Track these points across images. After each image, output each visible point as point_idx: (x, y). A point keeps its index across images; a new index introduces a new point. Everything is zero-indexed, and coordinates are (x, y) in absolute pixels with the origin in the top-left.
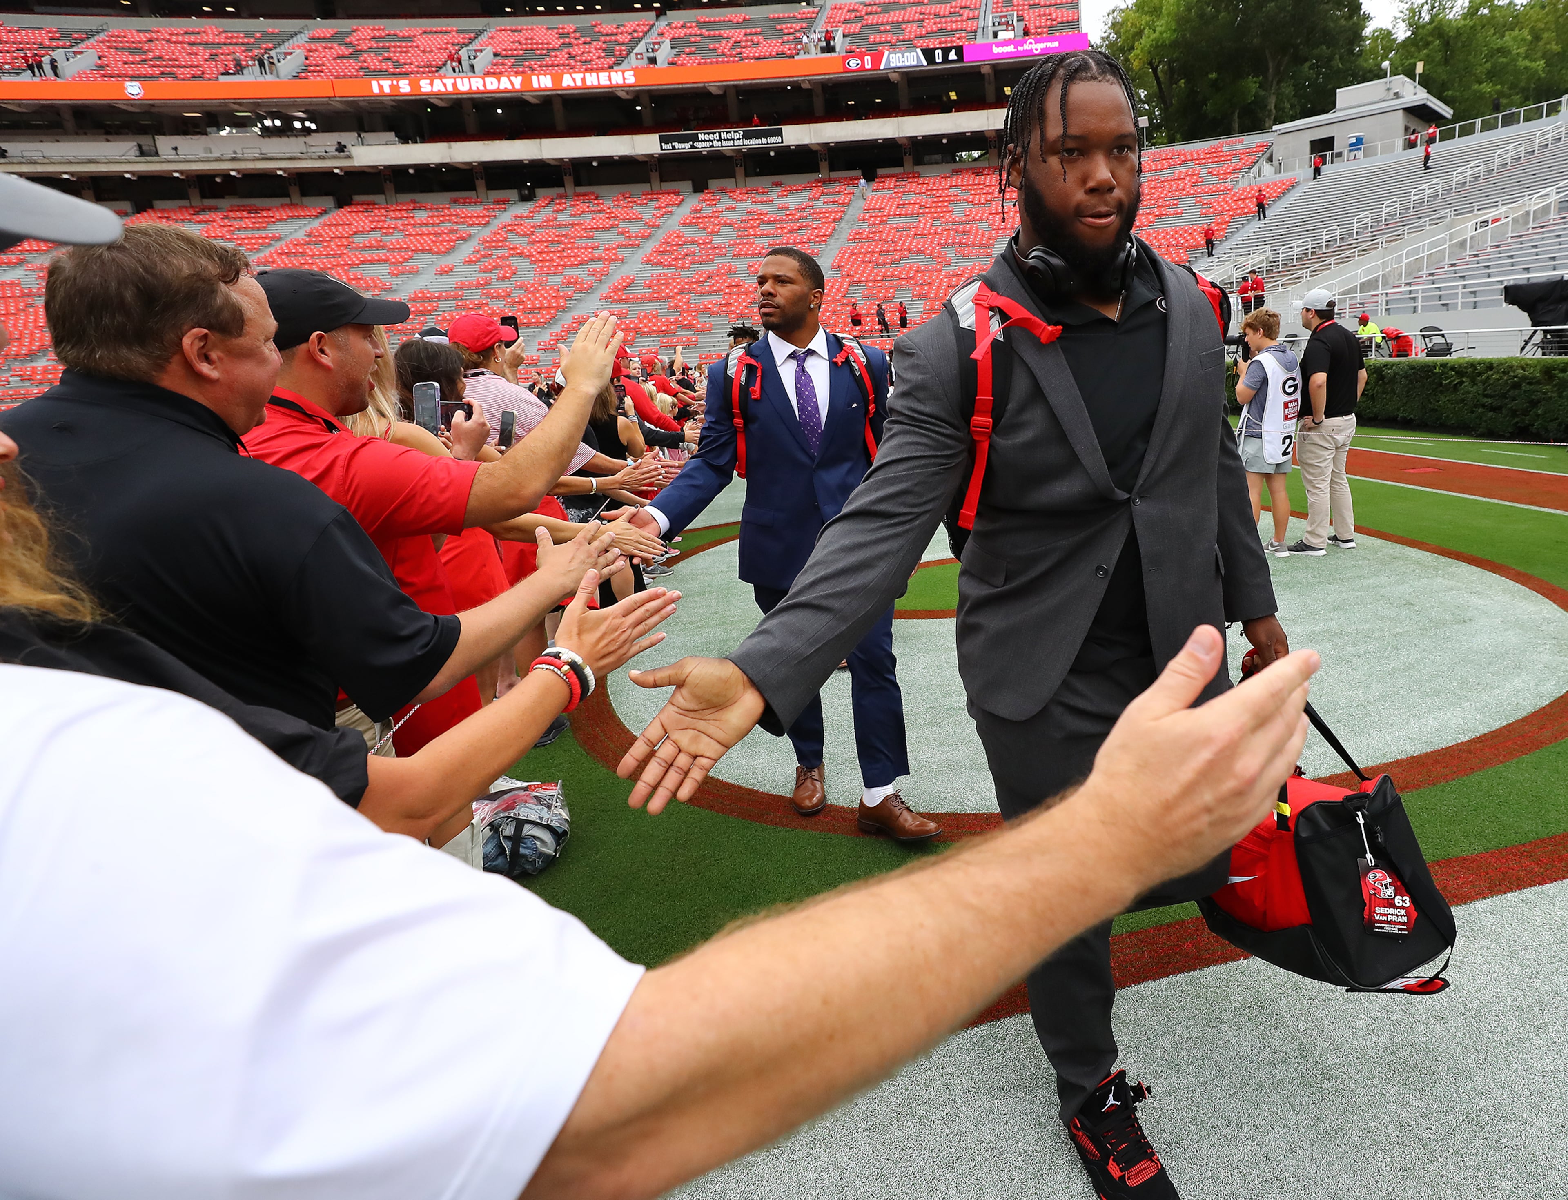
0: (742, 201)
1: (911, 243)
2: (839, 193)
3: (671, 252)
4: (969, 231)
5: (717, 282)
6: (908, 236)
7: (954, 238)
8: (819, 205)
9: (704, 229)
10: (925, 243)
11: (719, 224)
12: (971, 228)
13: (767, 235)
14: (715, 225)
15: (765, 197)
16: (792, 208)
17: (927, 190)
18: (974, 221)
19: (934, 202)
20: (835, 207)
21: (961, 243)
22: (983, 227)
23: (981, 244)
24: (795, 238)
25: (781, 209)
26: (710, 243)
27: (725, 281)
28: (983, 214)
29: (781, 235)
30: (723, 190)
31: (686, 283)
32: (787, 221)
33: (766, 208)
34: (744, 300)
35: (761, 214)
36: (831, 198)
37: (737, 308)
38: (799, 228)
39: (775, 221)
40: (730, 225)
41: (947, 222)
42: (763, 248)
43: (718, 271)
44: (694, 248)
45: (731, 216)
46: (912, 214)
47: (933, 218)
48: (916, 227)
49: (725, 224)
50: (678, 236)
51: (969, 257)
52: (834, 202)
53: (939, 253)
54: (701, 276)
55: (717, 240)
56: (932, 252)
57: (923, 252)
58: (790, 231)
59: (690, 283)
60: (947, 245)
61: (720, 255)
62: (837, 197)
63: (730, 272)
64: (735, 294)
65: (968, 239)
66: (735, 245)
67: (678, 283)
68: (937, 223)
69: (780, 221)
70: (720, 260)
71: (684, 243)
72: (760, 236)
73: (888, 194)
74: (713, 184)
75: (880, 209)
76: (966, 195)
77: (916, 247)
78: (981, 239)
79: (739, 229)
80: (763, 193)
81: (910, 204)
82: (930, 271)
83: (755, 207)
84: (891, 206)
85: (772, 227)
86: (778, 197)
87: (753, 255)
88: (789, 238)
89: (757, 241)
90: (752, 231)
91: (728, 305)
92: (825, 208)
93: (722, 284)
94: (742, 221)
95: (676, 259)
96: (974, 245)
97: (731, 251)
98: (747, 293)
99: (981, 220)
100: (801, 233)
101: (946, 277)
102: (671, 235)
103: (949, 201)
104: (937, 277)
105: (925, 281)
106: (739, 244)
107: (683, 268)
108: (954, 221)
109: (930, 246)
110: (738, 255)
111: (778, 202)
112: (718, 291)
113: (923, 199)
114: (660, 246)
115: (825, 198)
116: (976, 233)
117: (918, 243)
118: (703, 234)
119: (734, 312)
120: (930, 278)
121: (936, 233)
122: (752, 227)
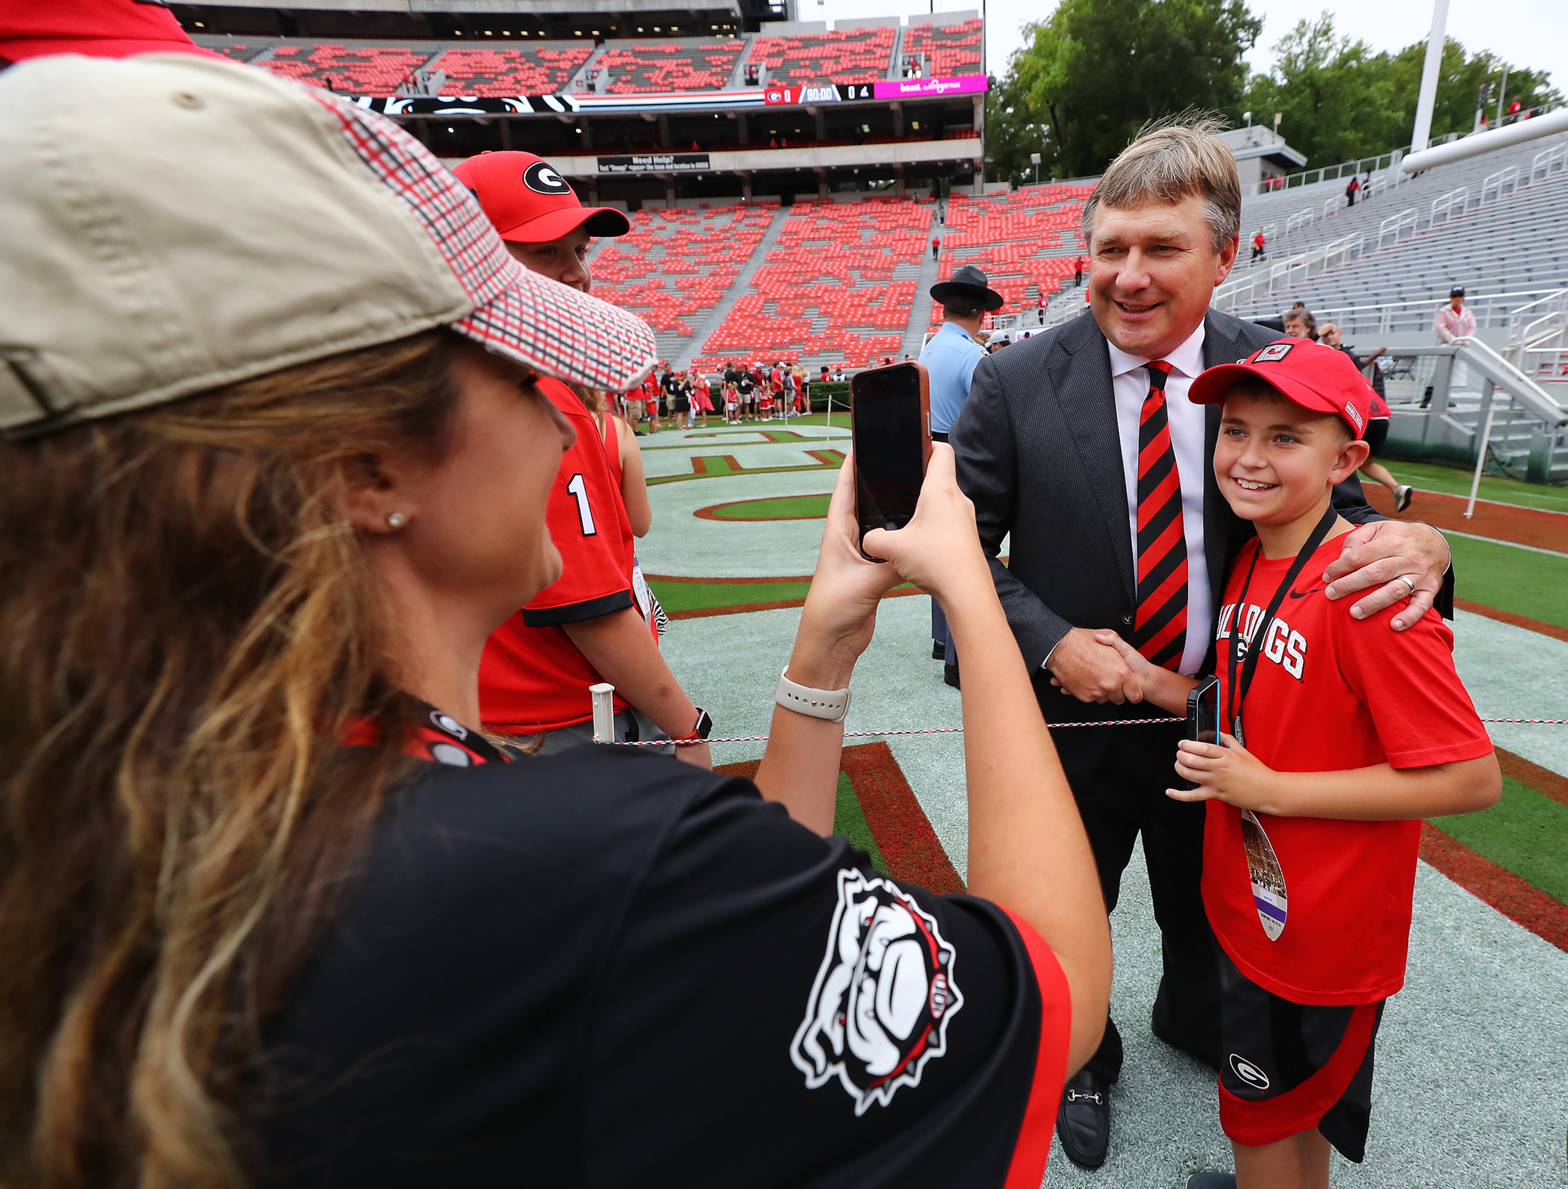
0: (672, 221)
1: (821, 265)
2: (760, 216)
3: (607, 267)
4: (874, 256)
5: (648, 295)
6: (819, 258)
7: (860, 262)
8: (741, 227)
9: (637, 246)
10: (833, 265)
11: (651, 242)
12: (876, 253)
13: (694, 254)
14: (647, 243)
15: (693, 219)
16: (717, 229)
17: (839, 216)
18: (879, 246)
19: (844, 227)
20: (755, 230)
21: (865, 267)
22: (887, 252)
23: (883, 269)
24: (719, 257)
25: (707, 229)
26: (642, 259)
27: (655, 295)
28: (887, 240)
29: (707, 254)
30: (655, 210)
31: (621, 296)
32: (711, 241)
33: (693, 228)
34: (671, 313)
35: (689, 234)
36: (753, 221)
37: (665, 320)
38: (723, 248)
39: (702, 241)
40: (661, 243)
41: (855, 247)
42: (689, 266)
43: (649, 285)
44: (628, 264)
45: (662, 235)
46: (824, 239)
47: (842, 242)
48: (828, 250)
49: (656, 243)
50: (614, 253)
51: (871, 279)
52: (755, 225)
53: (846, 274)
54: (634, 290)
55: (649, 257)
56: (840, 273)
57: (831, 273)
58: (715, 251)
59: (623, 296)
60: (853, 267)
61: (651, 271)
62: (758, 220)
63: (659, 286)
64: (663, 307)
65: (872, 262)
66: (664, 262)
67: (613, 296)
68: (846, 247)
69: (706, 241)
70: (651, 276)
71: (620, 259)
72: (687, 255)
73: (804, 218)
74: (647, 204)
75: (796, 233)
76: (873, 222)
77: (825, 269)
78: (884, 264)
79: (668, 247)
80: (691, 214)
81: (823, 229)
82: (837, 292)
83: (683, 228)
84: (806, 230)
85: (698, 247)
86: (706, 218)
87: (681, 272)
88: (713, 257)
89: (685, 258)
90: (680, 250)
91: (657, 316)
92: (746, 230)
93: (652, 298)
94: (672, 240)
95: (612, 274)
96: (877, 269)
97: (661, 267)
98: (674, 306)
99: (885, 246)
100: (725, 252)
101: (849, 297)
102: (608, 251)
103: (858, 228)
104: (842, 297)
105: (831, 300)
106: (668, 261)
107: (618, 282)
108: (860, 246)
109: (838, 268)
110: (666, 272)
111: (705, 223)
112: (649, 304)
113: (835, 225)
114: (598, 261)
115: (747, 221)
116: (880, 258)
117: (827, 266)
118: (636, 251)
119: (662, 323)
120: (835, 297)
121: (844, 256)
122: (681, 246)
